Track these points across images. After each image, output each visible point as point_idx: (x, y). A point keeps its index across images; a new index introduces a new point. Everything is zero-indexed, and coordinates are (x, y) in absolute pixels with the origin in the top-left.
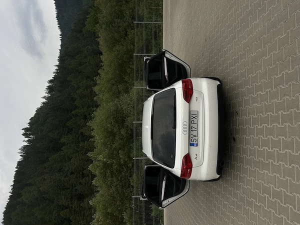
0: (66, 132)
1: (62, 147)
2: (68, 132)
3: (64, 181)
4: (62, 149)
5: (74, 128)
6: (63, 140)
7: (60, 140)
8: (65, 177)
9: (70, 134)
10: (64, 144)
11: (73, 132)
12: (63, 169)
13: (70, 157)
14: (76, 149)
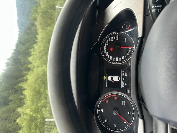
0: (14, 93)
1: (9, 103)
2: (15, 92)
3: (8, 126)
4: (9, 104)
5: (20, 90)
6: (11, 98)
7: (8, 97)
8: (9, 124)
9: (17, 94)
10: (11, 101)
11: (18, 92)
12: (8, 118)
13: (14, 110)
14: (19, 104)
